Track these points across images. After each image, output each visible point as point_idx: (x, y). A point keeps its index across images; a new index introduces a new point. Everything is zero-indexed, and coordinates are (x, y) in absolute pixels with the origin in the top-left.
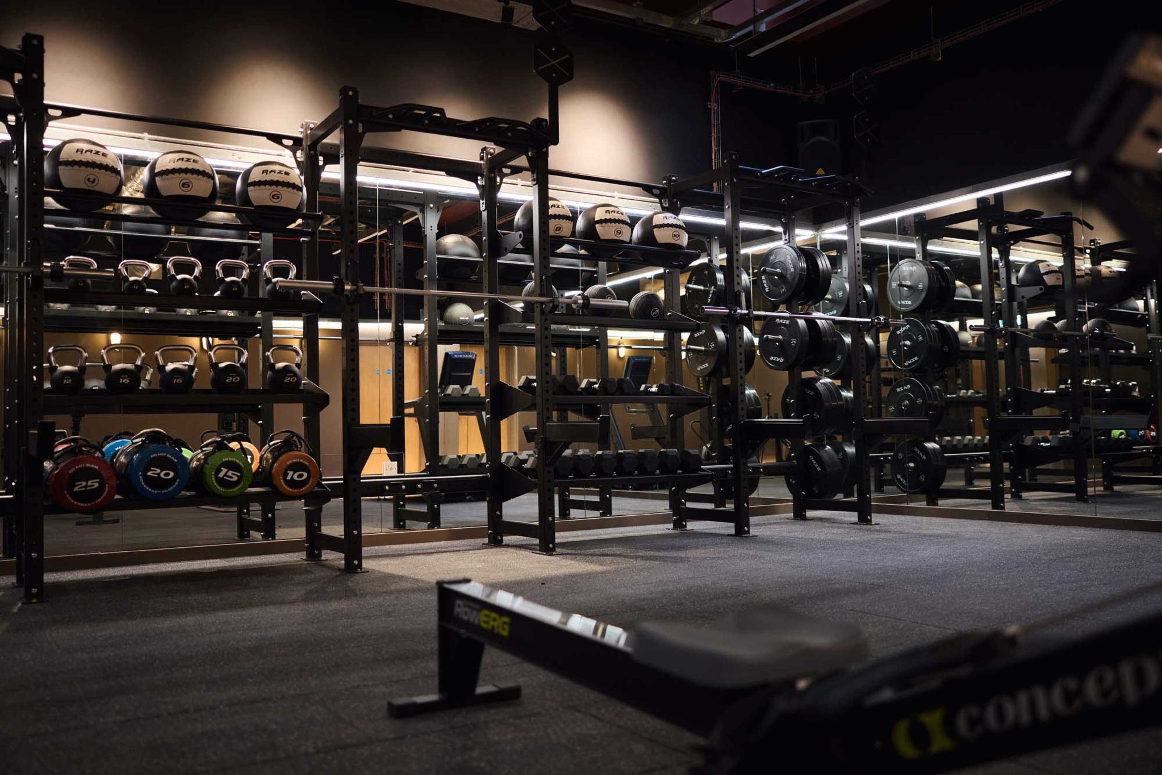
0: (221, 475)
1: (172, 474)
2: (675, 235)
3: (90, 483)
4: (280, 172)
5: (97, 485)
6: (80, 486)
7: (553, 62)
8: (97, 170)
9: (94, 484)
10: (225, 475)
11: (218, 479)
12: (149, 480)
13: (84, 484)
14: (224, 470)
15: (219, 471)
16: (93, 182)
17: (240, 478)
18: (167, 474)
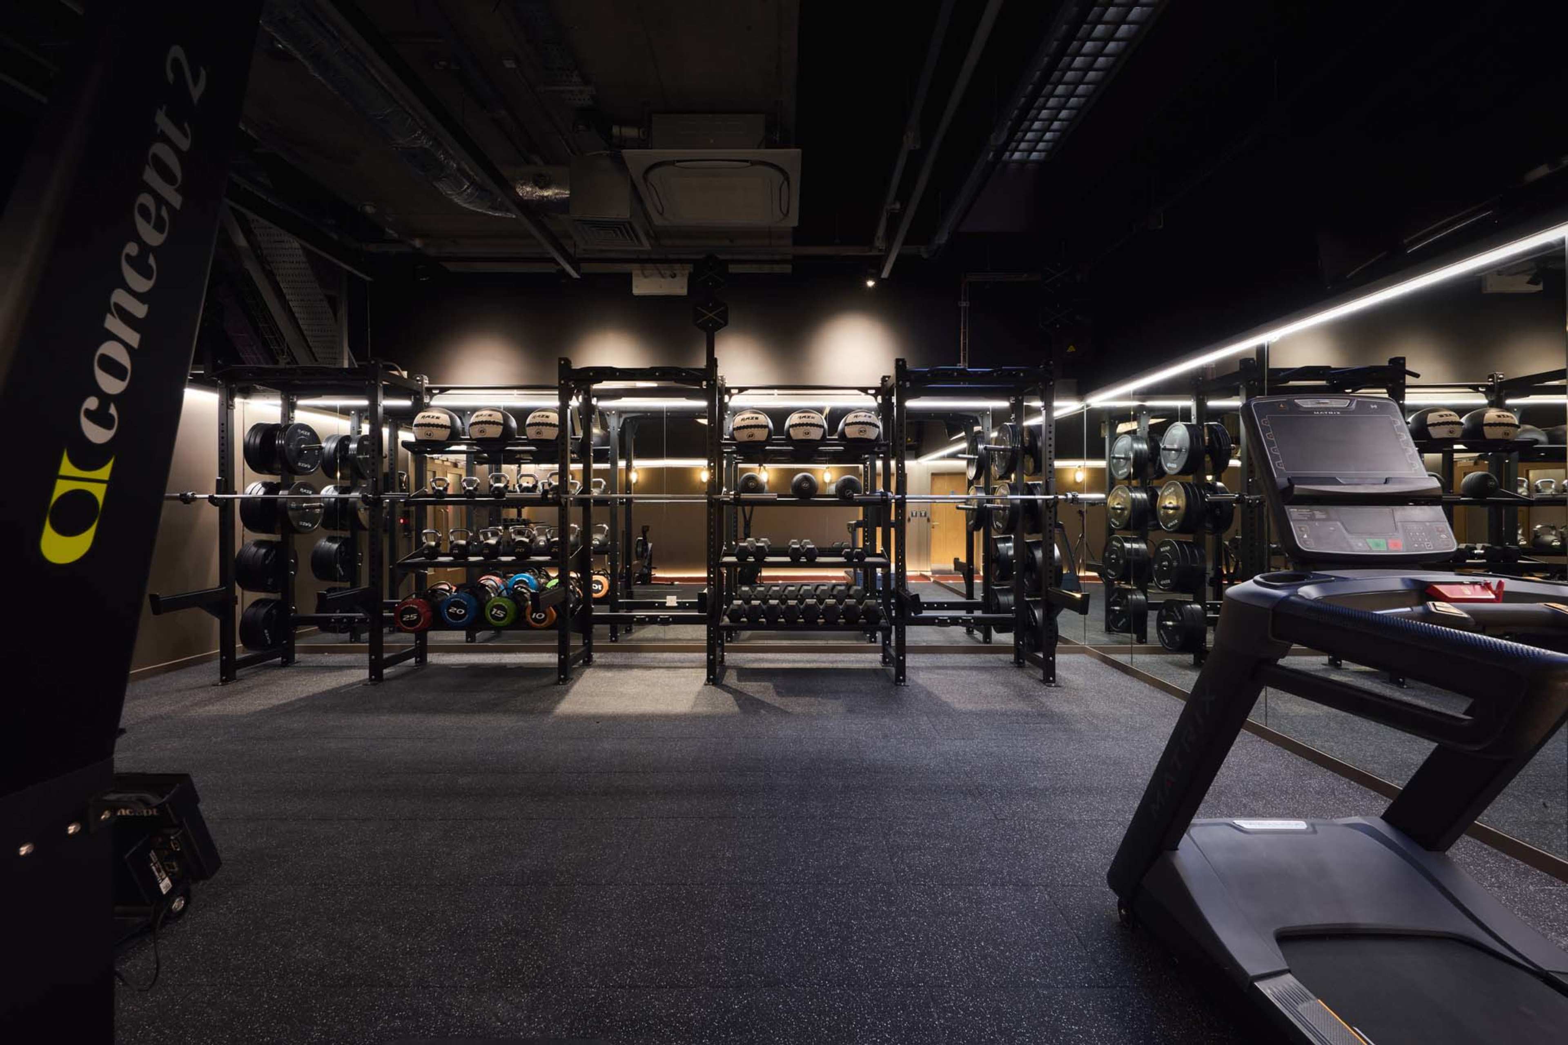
0: (493, 613)
1: (463, 611)
2: (861, 431)
3: (412, 616)
4: (539, 416)
5: (415, 617)
6: (406, 618)
7: (711, 315)
8: (431, 428)
9: (414, 617)
10: (496, 613)
11: (492, 615)
12: (450, 614)
13: (408, 616)
14: (495, 610)
15: (492, 611)
16: (430, 435)
17: (505, 616)
18: (461, 612)
